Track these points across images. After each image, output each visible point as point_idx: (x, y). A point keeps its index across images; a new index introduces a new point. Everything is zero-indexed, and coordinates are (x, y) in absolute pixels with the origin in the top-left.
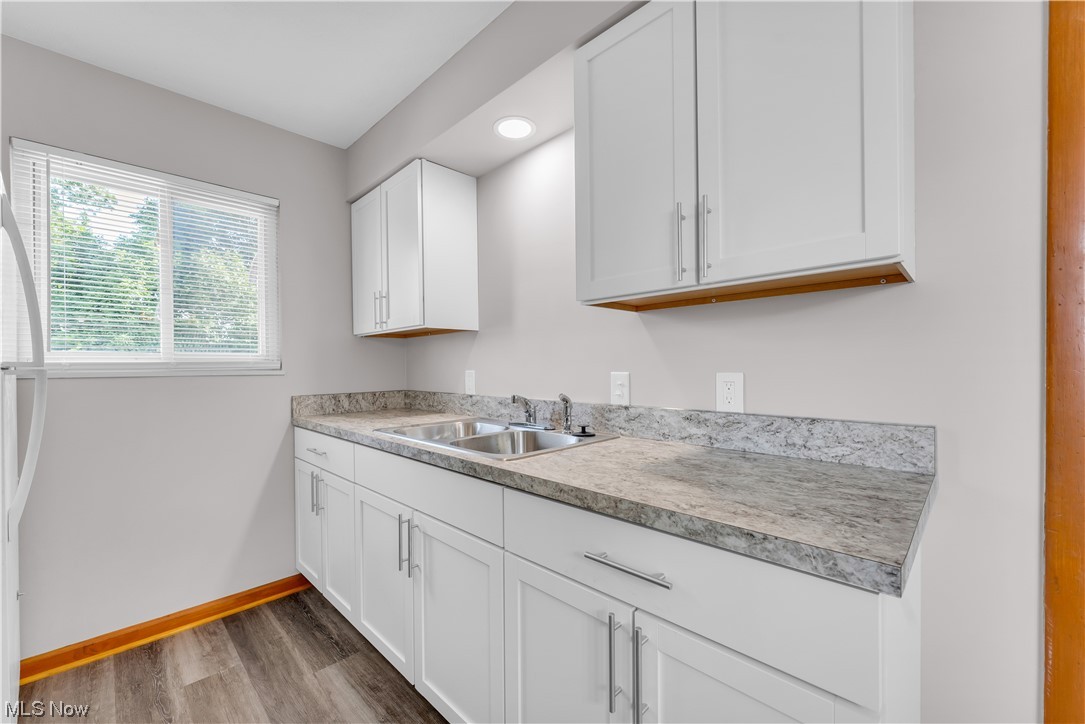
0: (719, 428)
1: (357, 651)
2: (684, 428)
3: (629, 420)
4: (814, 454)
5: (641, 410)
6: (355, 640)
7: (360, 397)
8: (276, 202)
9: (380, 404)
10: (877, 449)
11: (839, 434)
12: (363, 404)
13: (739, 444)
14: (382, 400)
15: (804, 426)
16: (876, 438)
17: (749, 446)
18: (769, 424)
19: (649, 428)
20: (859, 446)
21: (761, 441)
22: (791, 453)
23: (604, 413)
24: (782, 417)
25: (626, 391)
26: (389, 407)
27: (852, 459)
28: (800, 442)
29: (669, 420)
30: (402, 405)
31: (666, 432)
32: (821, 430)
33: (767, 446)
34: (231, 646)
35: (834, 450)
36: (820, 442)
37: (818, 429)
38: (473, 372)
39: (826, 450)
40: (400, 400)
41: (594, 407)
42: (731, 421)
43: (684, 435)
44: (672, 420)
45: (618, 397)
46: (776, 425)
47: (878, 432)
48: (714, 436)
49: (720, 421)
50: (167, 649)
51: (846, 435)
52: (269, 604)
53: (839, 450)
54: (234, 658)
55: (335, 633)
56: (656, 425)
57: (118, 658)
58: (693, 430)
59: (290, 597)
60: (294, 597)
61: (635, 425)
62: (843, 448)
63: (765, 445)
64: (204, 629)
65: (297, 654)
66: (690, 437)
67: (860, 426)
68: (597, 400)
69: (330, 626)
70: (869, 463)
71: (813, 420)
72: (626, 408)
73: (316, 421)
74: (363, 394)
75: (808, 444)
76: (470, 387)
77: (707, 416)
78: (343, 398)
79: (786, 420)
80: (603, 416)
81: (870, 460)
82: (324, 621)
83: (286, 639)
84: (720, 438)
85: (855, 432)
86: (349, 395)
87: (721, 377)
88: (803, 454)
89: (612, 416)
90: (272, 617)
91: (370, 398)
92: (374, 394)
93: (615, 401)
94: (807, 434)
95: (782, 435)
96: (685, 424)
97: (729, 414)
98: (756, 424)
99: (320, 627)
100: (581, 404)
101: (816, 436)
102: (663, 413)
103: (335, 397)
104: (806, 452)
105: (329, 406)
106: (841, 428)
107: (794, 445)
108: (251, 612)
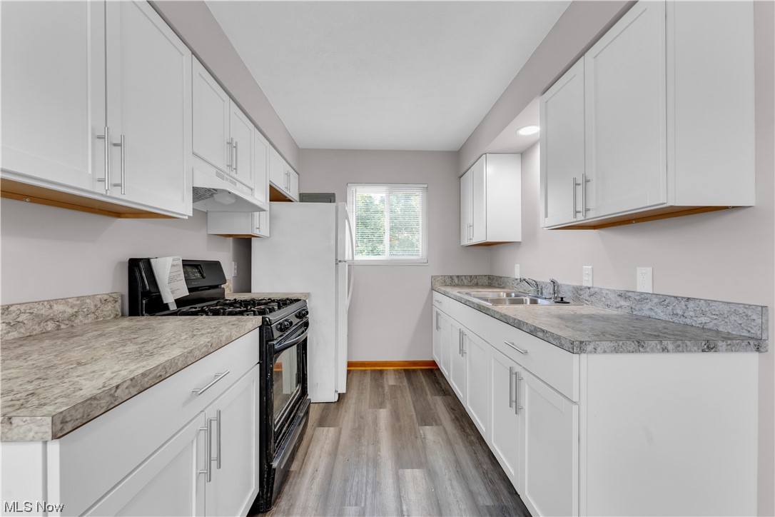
0: (636, 302)
1: (450, 395)
2: (618, 301)
3: (590, 296)
4: (688, 321)
5: (596, 290)
6: (451, 391)
7: (464, 278)
8: (426, 186)
9: (474, 282)
10: (726, 320)
11: (703, 309)
12: (465, 281)
13: (646, 313)
14: (476, 280)
15: (683, 303)
16: (725, 312)
17: (652, 314)
18: (664, 300)
19: (600, 300)
20: (715, 317)
21: (659, 311)
22: (675, 319)
23: (578, 291)
24: (671, 296)
25: (590, 278)
26: (480, 284)
27: (710, 326)
28: (680, 313)
29: (610, 296)
30: (487, 283)
31: (609, 303)
32: (693, 305)
33: (662, 314)
34: (405, 378)
35: (700, 319)
36: (692, 314)
37: (691, 305)
38: (519, 265)
39: (695, 319)
40: (486, 281)
41: (574, 287)
42: (643, 298)
43: (618, 305)
44: (612, 296)
45: (586, 282)
46: (667, 301)
47: (726, 308)
48: (633, 307)
49: (637, 298)
50: (385, 372)
51: (707, 309)
52: (421, 370)
53: (703, 319)
54: (405, 383)
55: (443, 387)
56: (604, 299)
57: (372, 371)
58: (623, 303)
59: (429, 369)
60: (431, 370)
61: (593, 299)
62: (706, 318)
63: (661, 313)
64: (397, 370)
65: (427, 388)
66: (621, 307)
67: (716, 304)
68: (576, 284)
69: (443, 384)
70: (721, 329)
71: (688, 299)
72: (589, 288)
73: (443, 289)
74: (465, 276)
75: (685, 314)
76: (517, 274)
77: (630, 294)
78: (455, 277)
79: (673, 298)
80: (577, 293)
81: (721, 327)
82: (441, 381)
83: (424, 383)
84: (637, 308)
85: (712, 307)
86: (458, 277)
87: (639, 270)
88: (682, 320)
89: (582, 292)
90: (421, 374)
91: (469, 278)
92: (471, 276)
93: (585, 284)
94: (684, 307)
95: (670, 308)
96: (619, 299)
97: (642, 293)
98: (656, 300)
99: (438, 383)
100: (567, 285)
101: (689, 309)
102: (607, 292)
103: (451, 277)
104: (684, 320)
105: (448, 281)
106: (704, 305)
107: (677, 314)
108: (414, 370)
